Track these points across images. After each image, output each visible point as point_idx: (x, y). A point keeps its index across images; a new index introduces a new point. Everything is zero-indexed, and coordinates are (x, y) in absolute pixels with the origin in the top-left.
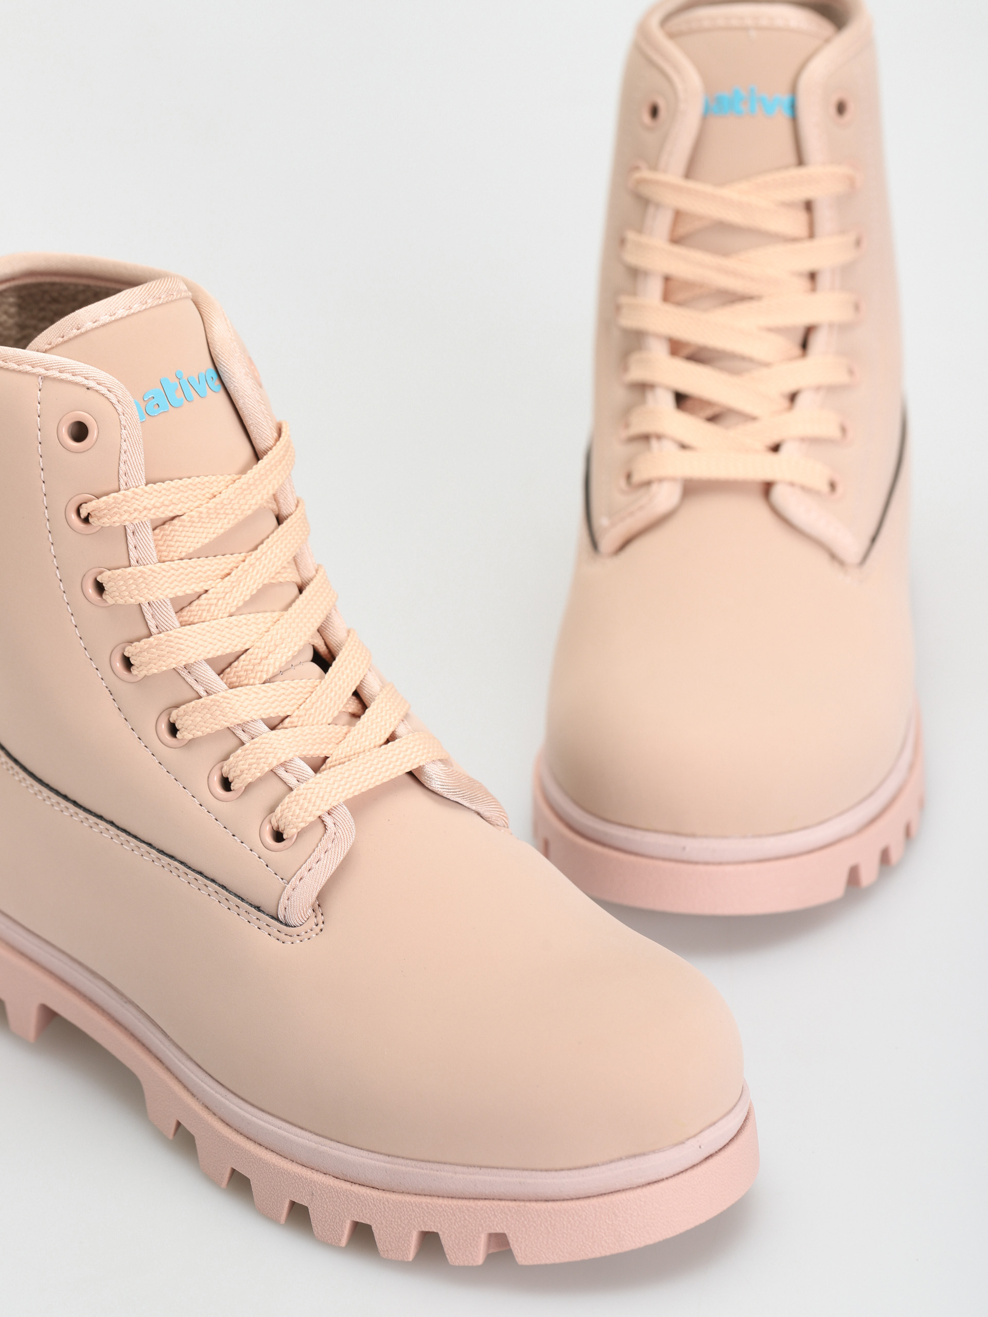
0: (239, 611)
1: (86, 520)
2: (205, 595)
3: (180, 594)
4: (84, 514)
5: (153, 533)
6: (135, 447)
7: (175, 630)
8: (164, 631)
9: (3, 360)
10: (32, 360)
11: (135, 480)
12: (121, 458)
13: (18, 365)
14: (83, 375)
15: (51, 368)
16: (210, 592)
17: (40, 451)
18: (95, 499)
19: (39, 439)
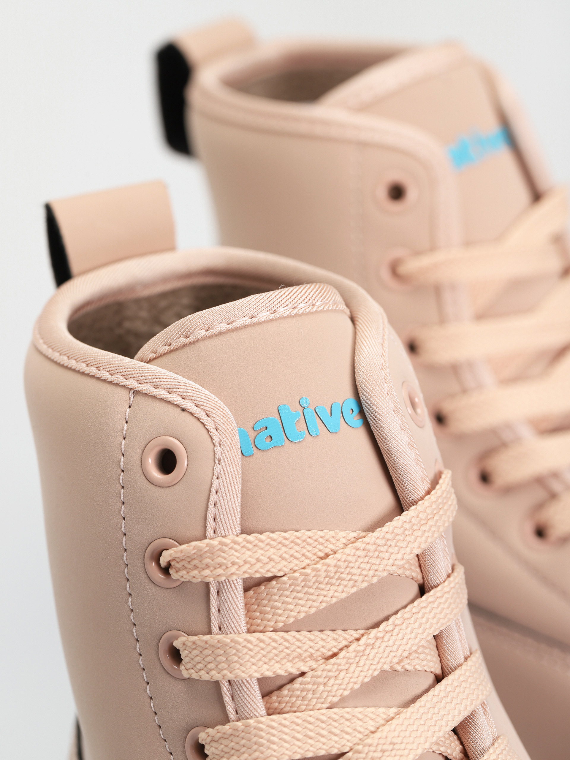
0: (342, 703)
1: (166, 570)
2: (300, 679)
3: (269, 674)
4: (163, 561)
5: (244, 595)
6: (230, 487)
7: (256, 718)
8: (243, 719)
9: (97, 368)
10: (126, 370)
11: (225, 528)
12: (211, 498)
13: (111, 375)
14: (180, 394)
15: (146, 381)
16: (309, 675)
17: (121, 481)
18: (176, 546)
19: (122, 467)
